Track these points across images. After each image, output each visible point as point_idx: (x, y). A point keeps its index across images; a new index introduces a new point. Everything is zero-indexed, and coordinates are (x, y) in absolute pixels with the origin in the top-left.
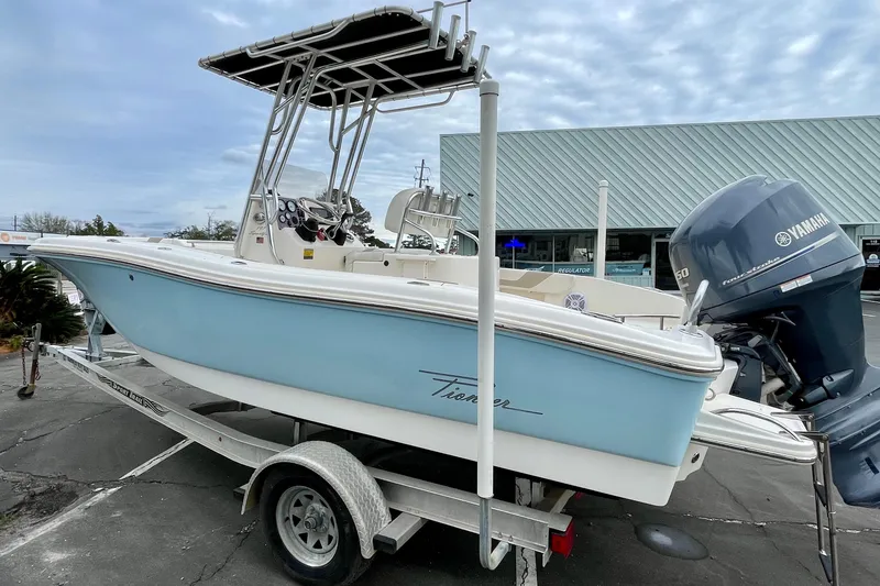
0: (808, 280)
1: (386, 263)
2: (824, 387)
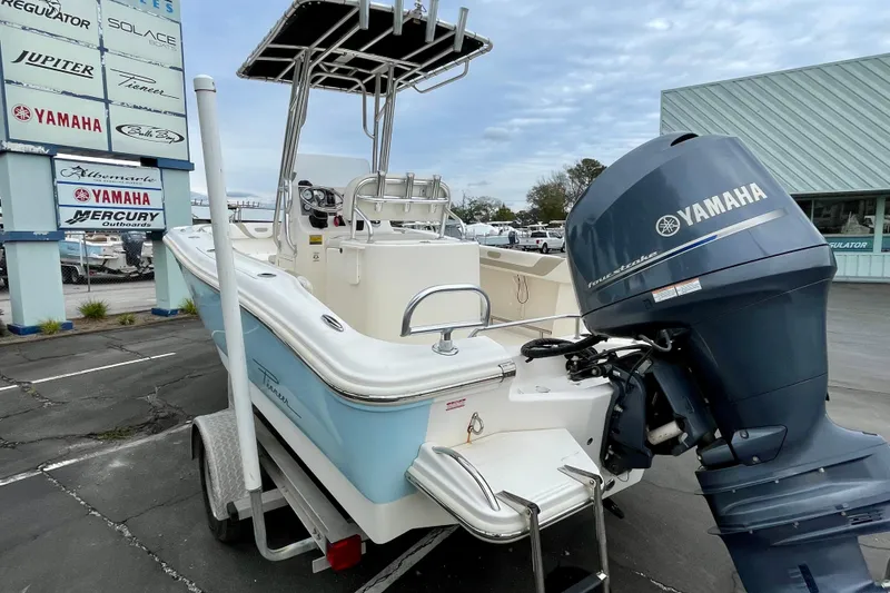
0: (694, 286)
1: (341, 251)
2: (731, 446)
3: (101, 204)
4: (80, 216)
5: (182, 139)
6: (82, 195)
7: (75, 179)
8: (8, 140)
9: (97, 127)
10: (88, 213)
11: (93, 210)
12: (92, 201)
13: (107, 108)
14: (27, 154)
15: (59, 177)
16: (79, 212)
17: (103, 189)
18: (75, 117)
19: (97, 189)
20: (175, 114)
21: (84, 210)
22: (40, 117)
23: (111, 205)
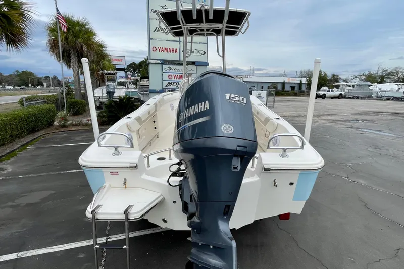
3: (176, 80)
4: (169, 84)
5: (205, 53)
6: (170, 77)
7: (168, 71)
8: (151, 59)
9: (176, 52)
10: (171, 83)
11: (173, 82)
12: (173, 79)
13: (180, 44)
14: (156, 63)
15: (164, 71)
16: (169, 83)
17: (177, 74)
18: (170, 49)
19: (175, 74)
20: (203, 43)
21: (170, 82)
22: (159, 50)
23: (179, 80)
